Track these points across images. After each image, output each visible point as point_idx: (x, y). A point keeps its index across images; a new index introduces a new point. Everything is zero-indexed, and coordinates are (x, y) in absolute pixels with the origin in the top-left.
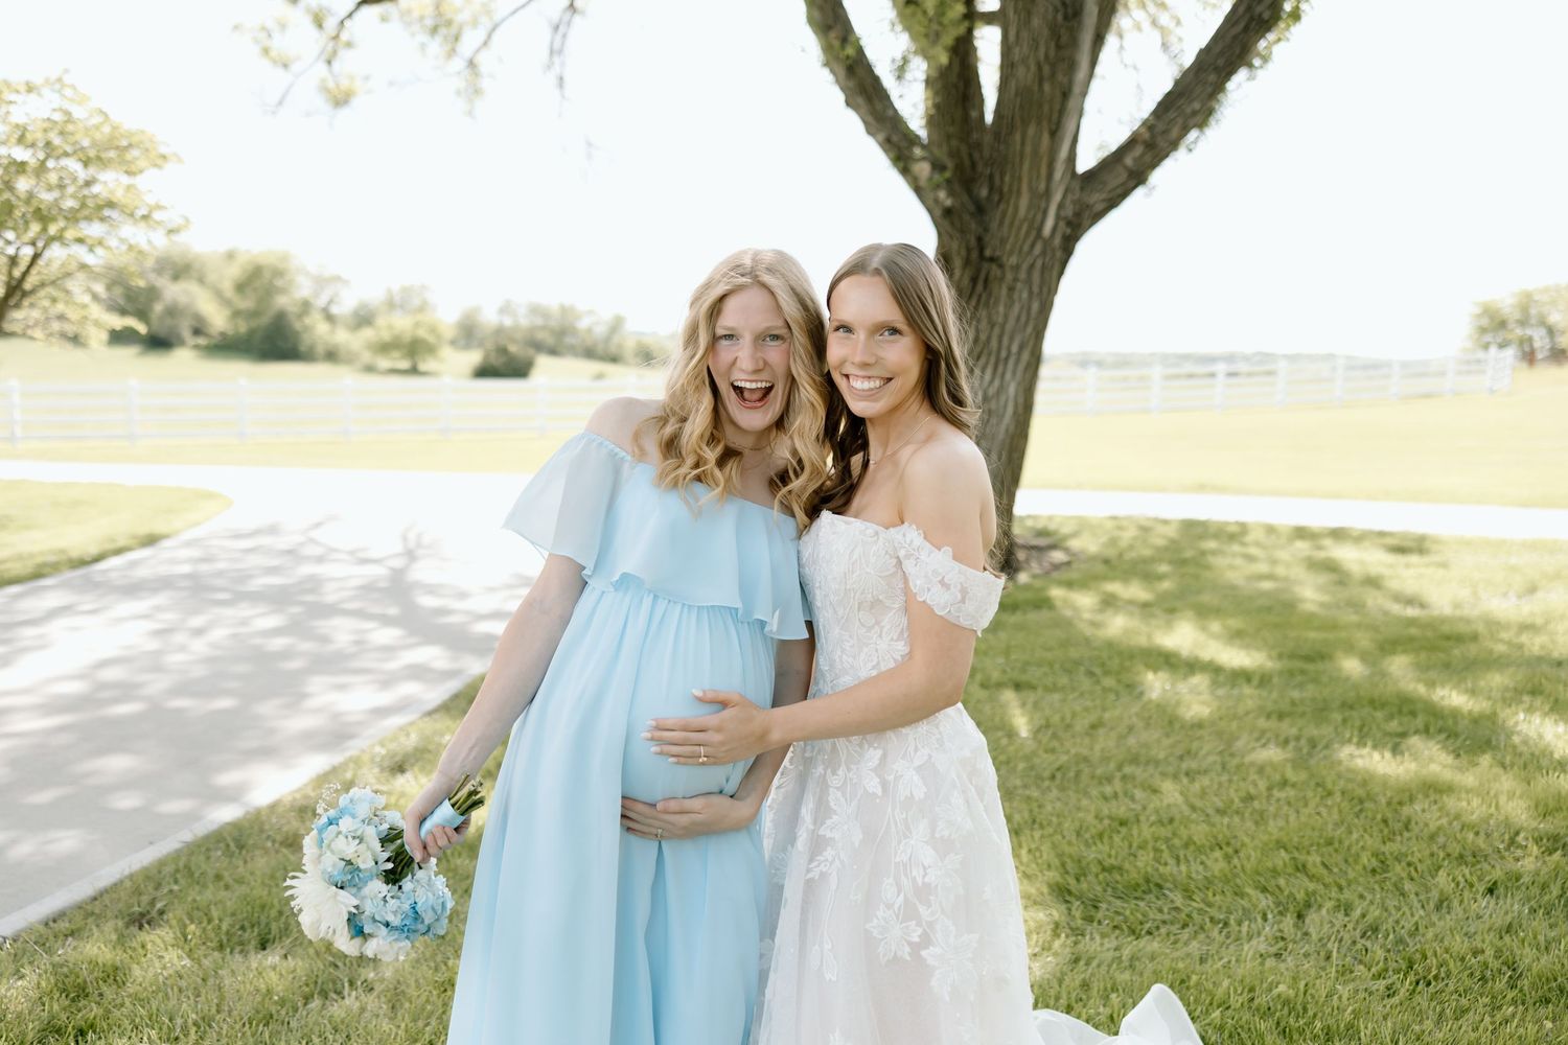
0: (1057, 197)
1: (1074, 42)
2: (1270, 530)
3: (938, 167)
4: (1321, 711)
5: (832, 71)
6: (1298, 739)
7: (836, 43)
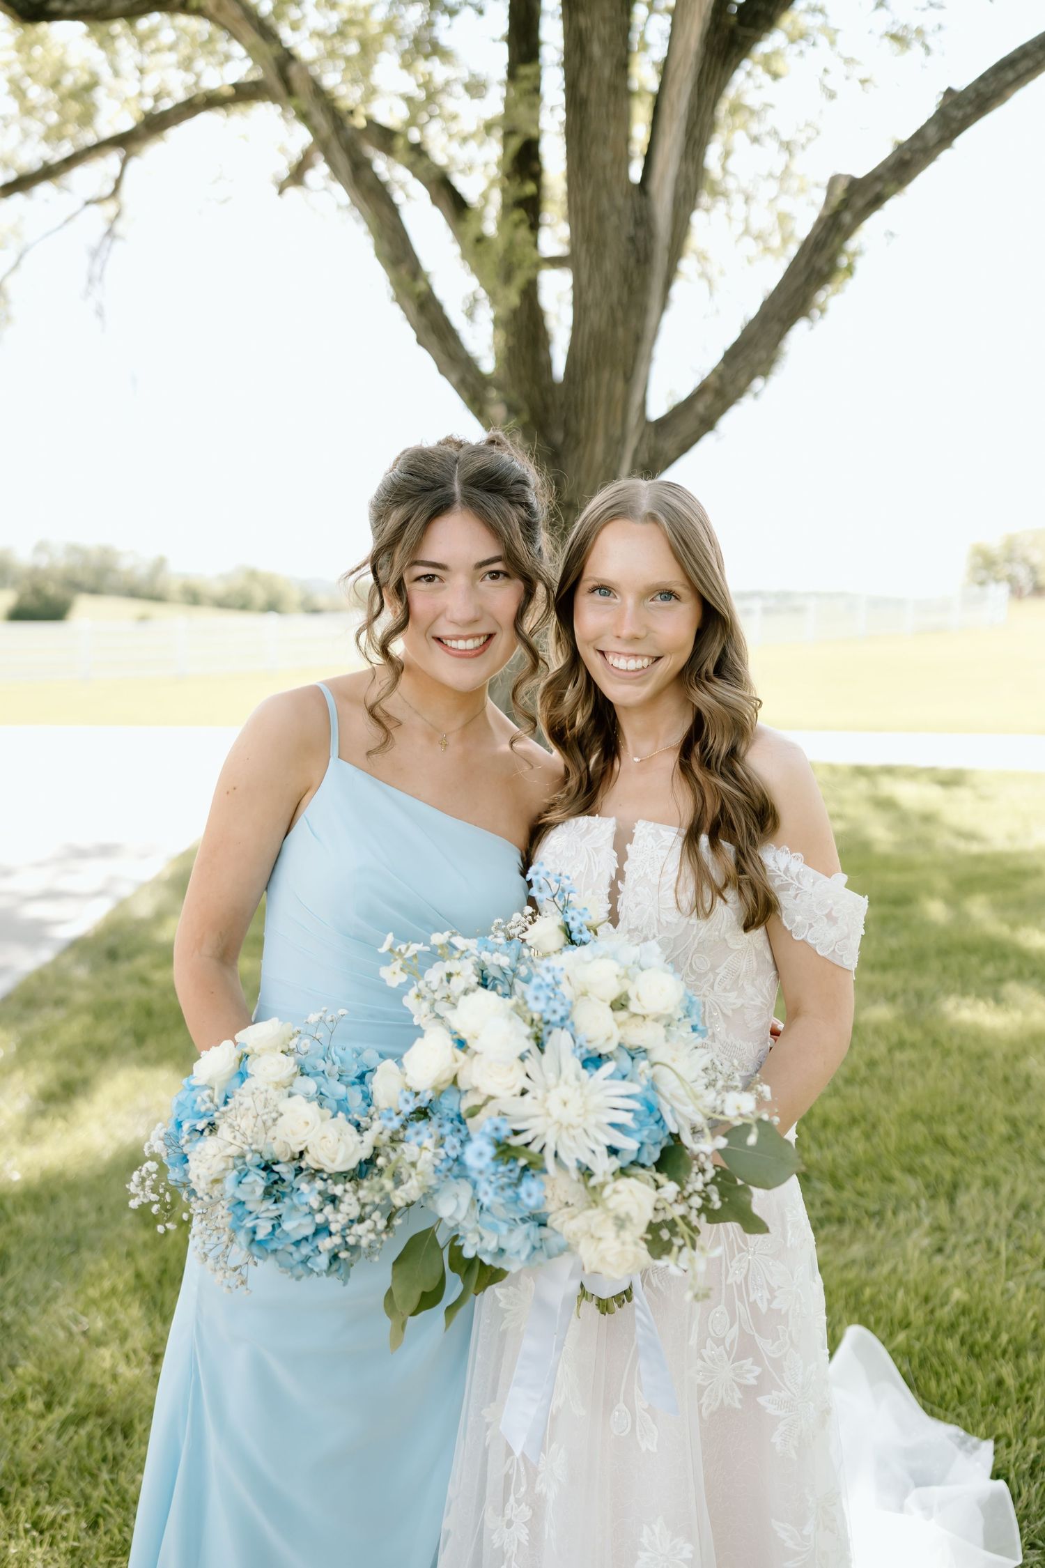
0: (632, 442)
1: (645, 287)
2: (833, 769)
3: (512, 410)
4: (919, 959)
5: (403, 308)
6: (904, 991)
7: (407, 278)
